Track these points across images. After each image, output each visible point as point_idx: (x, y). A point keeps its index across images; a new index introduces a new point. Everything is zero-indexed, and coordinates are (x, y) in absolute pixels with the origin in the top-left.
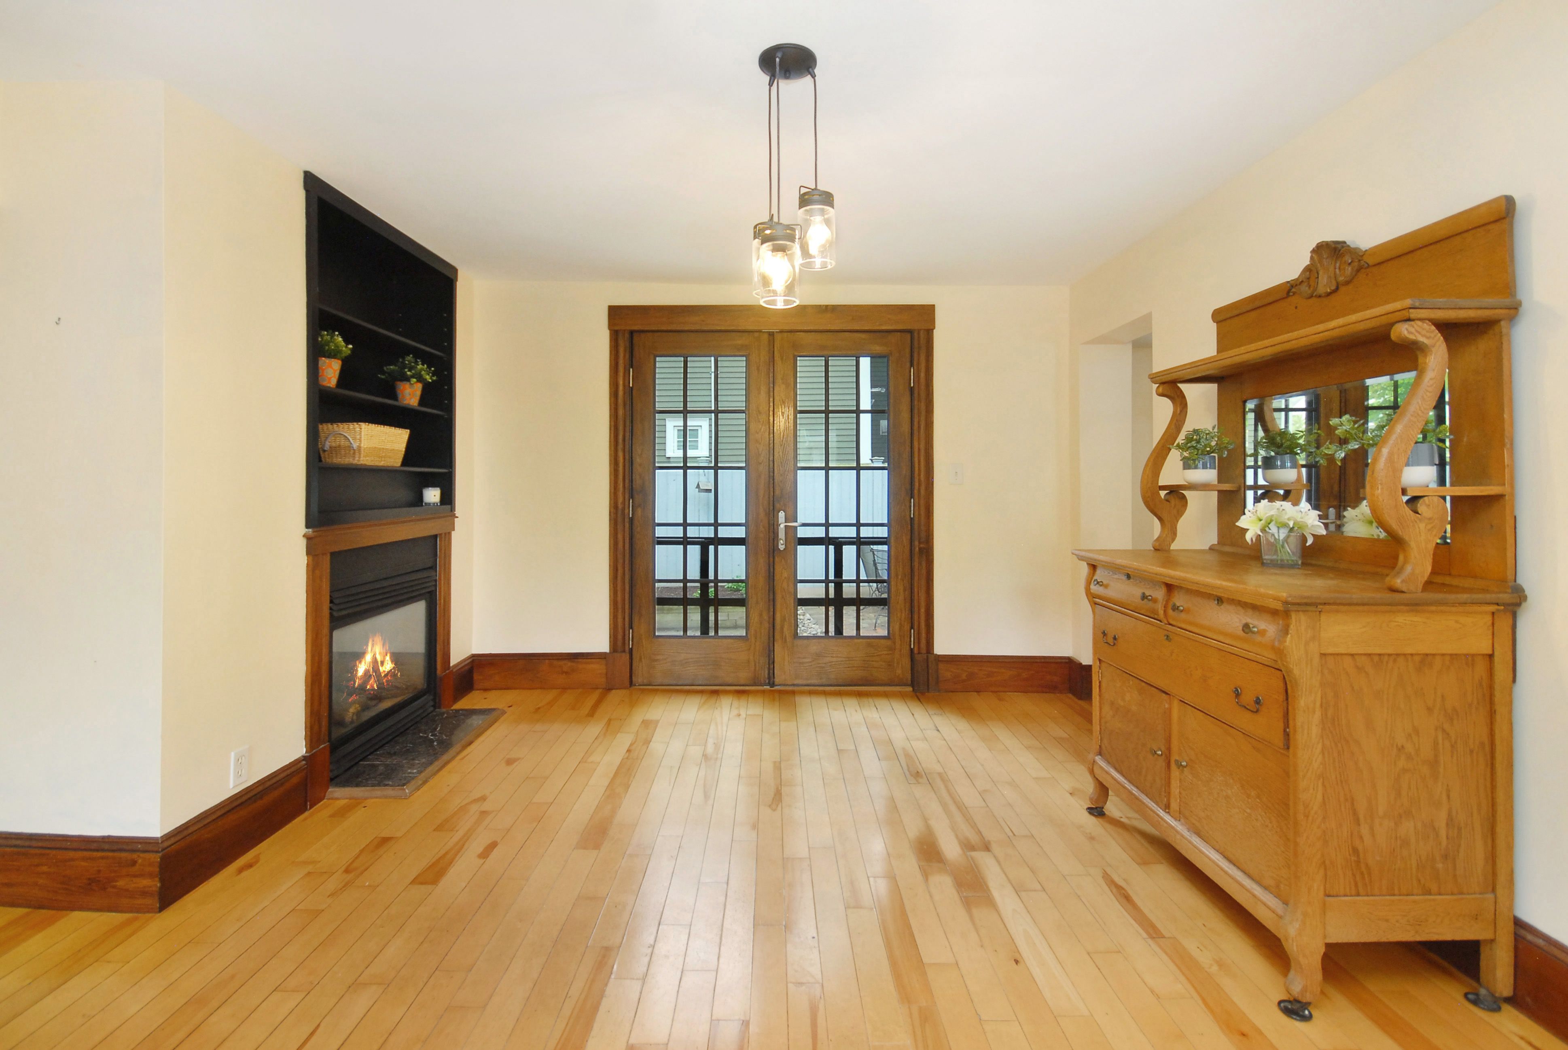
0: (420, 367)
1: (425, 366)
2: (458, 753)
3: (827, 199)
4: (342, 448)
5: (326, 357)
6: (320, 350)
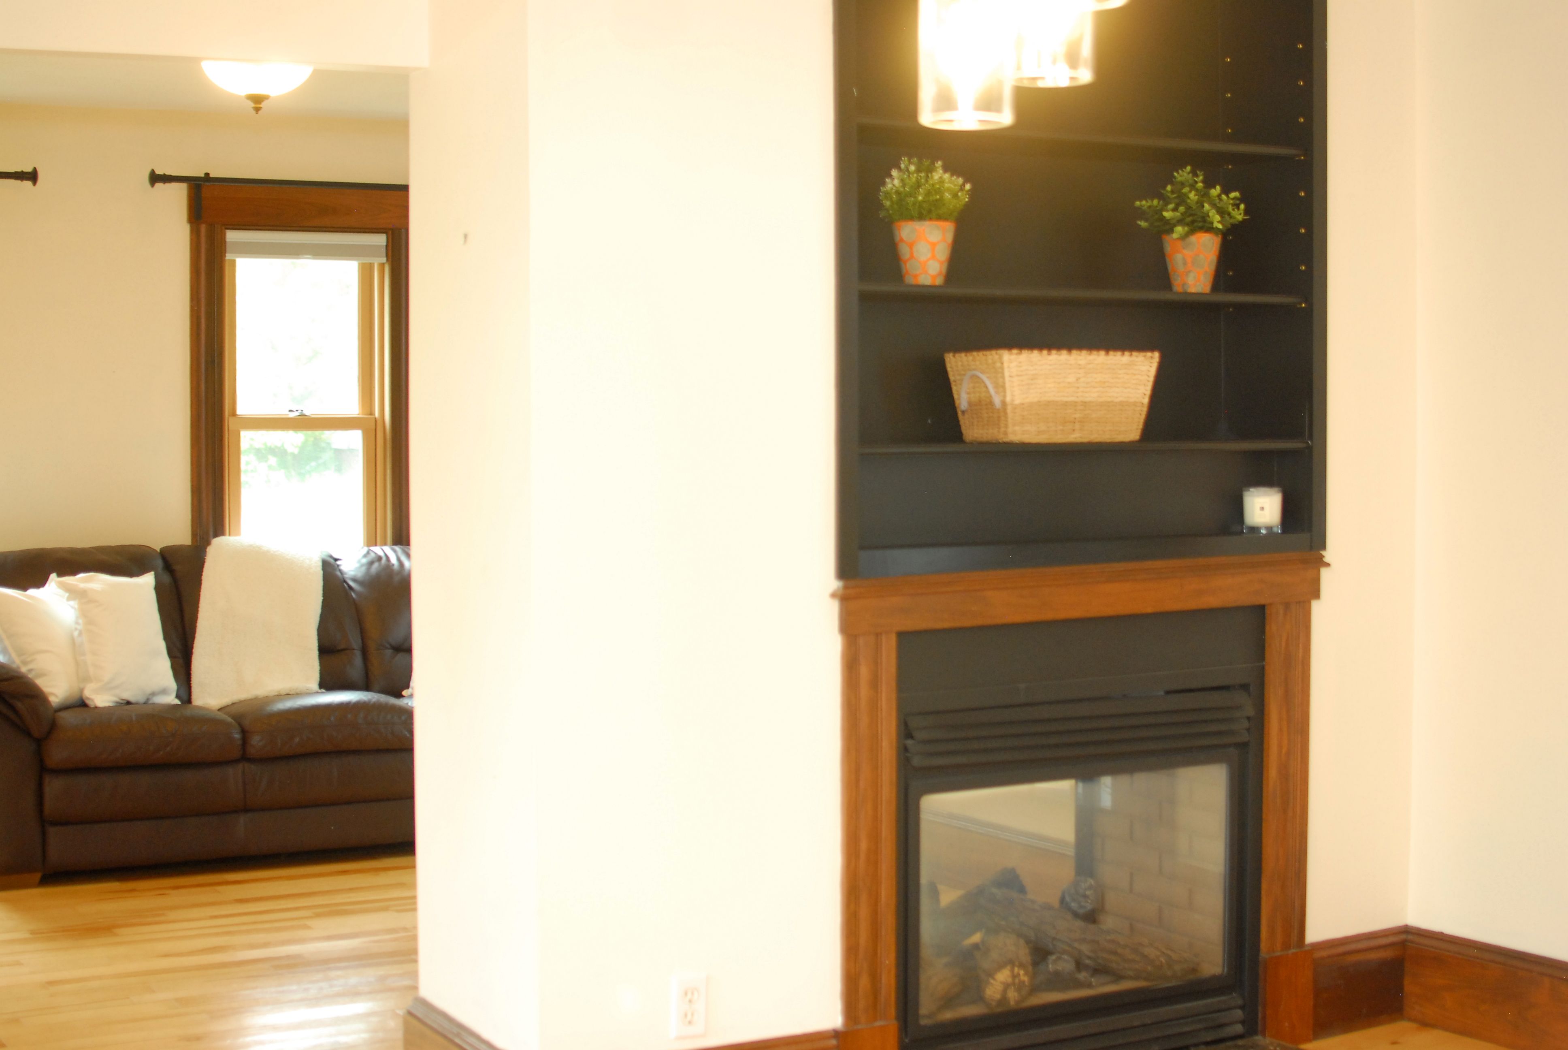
1: (1218, 188)
4: (984, 405)
5: (912, 219)
6: (887, 203)
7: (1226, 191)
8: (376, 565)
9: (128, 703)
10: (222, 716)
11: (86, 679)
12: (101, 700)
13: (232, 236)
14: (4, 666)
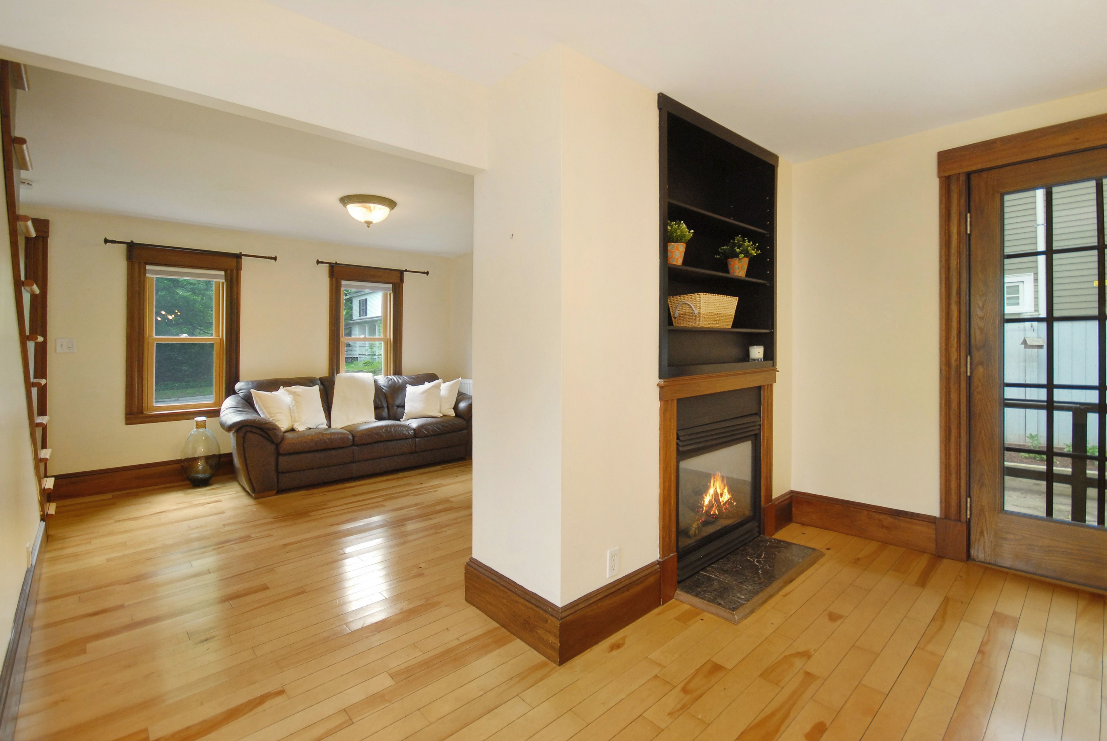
0: (747, 244)
1: (751, 242)
2: (781, 588)
4: (687, 314)
7: (753, 244)
8: (390, 381)
9: (310, 429)
10: (345, 431)
11: (295, 422)
12: (301, 428)
13: (343, 282)
14: (263, 419)
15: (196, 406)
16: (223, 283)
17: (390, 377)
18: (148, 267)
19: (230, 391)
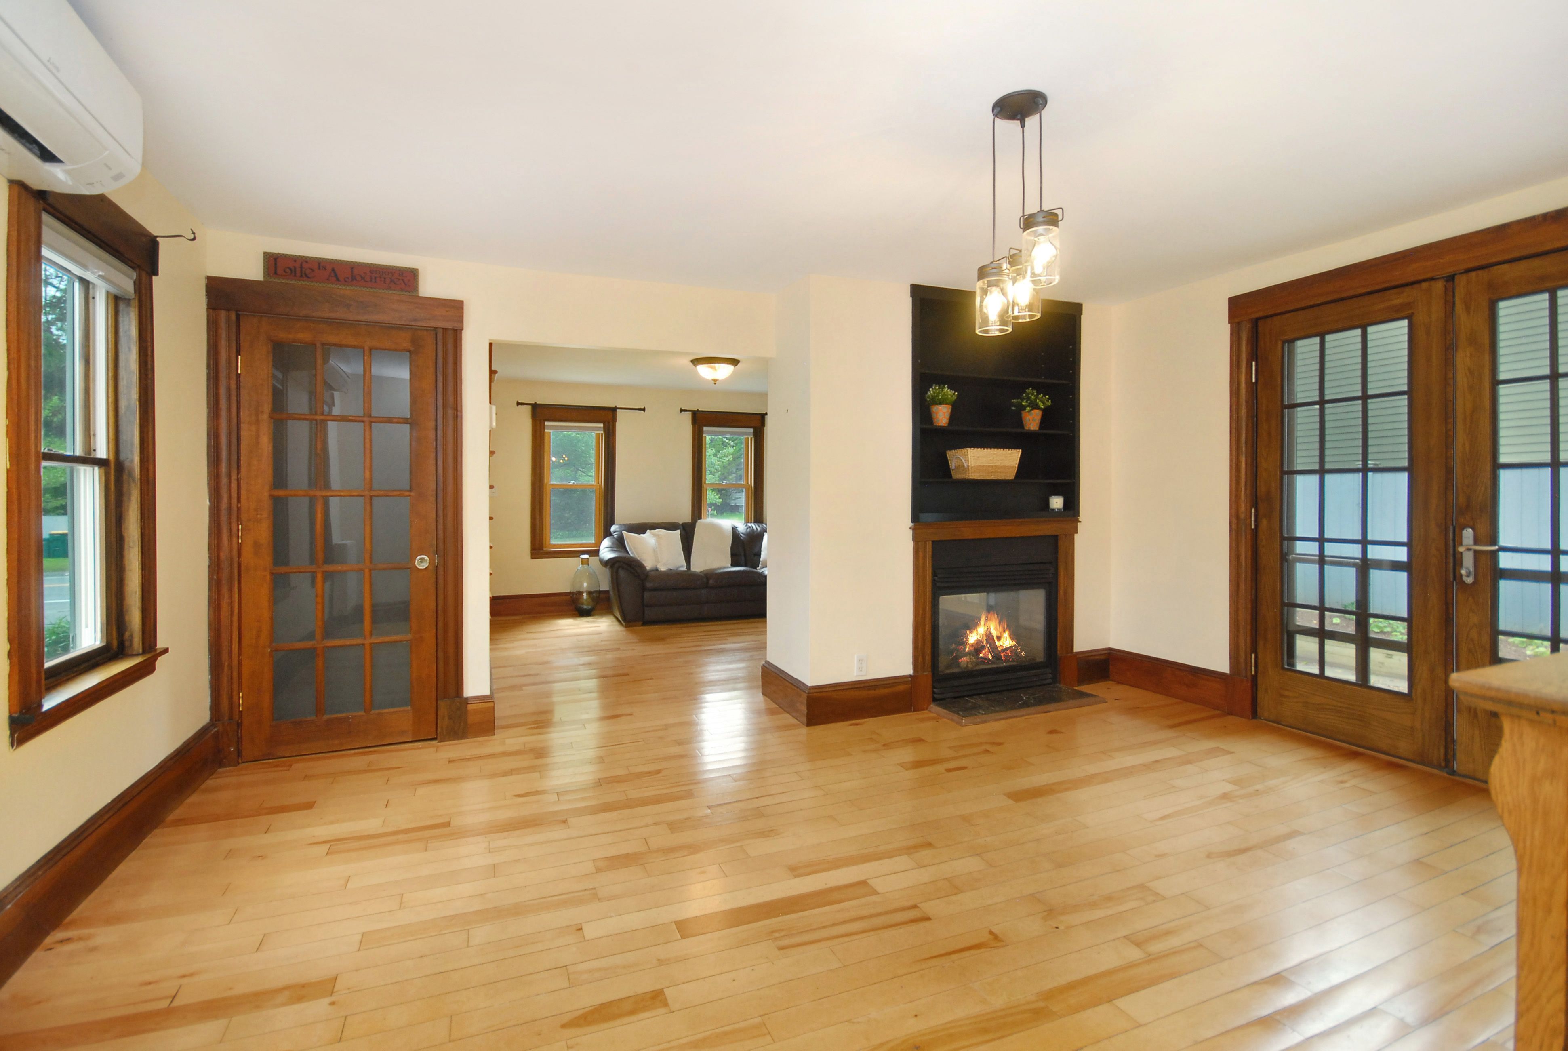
3: (1052, 219)
4: (961, 467)
5: (937, 404)
6: (928, 400)
7: (1044, 395)
8: (749, 529)
9: (671, 570)
10: (701, 574)
11: (658, 562)
12: (662, 568)
13: (705, 429)
14: (632, 557)
15: (581, 545)
16: (602, 434)
17: (749, 524)
18: (547, 423)
19: (607, 533)
